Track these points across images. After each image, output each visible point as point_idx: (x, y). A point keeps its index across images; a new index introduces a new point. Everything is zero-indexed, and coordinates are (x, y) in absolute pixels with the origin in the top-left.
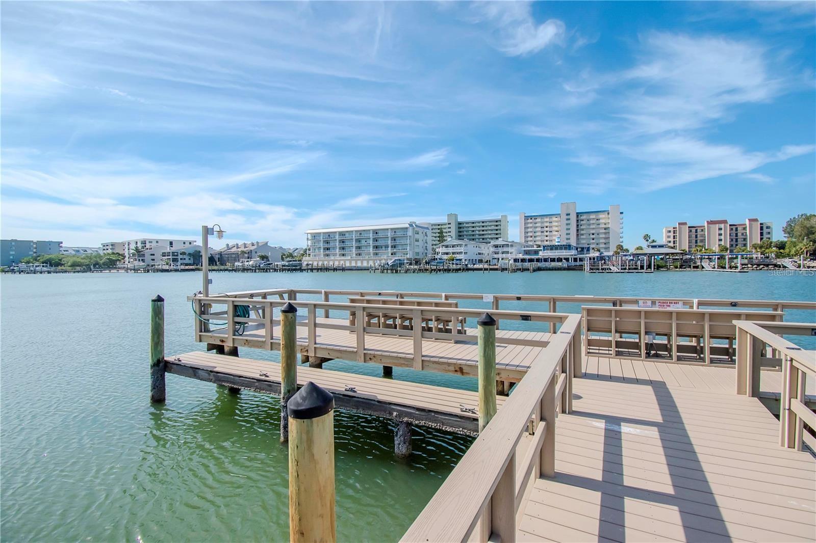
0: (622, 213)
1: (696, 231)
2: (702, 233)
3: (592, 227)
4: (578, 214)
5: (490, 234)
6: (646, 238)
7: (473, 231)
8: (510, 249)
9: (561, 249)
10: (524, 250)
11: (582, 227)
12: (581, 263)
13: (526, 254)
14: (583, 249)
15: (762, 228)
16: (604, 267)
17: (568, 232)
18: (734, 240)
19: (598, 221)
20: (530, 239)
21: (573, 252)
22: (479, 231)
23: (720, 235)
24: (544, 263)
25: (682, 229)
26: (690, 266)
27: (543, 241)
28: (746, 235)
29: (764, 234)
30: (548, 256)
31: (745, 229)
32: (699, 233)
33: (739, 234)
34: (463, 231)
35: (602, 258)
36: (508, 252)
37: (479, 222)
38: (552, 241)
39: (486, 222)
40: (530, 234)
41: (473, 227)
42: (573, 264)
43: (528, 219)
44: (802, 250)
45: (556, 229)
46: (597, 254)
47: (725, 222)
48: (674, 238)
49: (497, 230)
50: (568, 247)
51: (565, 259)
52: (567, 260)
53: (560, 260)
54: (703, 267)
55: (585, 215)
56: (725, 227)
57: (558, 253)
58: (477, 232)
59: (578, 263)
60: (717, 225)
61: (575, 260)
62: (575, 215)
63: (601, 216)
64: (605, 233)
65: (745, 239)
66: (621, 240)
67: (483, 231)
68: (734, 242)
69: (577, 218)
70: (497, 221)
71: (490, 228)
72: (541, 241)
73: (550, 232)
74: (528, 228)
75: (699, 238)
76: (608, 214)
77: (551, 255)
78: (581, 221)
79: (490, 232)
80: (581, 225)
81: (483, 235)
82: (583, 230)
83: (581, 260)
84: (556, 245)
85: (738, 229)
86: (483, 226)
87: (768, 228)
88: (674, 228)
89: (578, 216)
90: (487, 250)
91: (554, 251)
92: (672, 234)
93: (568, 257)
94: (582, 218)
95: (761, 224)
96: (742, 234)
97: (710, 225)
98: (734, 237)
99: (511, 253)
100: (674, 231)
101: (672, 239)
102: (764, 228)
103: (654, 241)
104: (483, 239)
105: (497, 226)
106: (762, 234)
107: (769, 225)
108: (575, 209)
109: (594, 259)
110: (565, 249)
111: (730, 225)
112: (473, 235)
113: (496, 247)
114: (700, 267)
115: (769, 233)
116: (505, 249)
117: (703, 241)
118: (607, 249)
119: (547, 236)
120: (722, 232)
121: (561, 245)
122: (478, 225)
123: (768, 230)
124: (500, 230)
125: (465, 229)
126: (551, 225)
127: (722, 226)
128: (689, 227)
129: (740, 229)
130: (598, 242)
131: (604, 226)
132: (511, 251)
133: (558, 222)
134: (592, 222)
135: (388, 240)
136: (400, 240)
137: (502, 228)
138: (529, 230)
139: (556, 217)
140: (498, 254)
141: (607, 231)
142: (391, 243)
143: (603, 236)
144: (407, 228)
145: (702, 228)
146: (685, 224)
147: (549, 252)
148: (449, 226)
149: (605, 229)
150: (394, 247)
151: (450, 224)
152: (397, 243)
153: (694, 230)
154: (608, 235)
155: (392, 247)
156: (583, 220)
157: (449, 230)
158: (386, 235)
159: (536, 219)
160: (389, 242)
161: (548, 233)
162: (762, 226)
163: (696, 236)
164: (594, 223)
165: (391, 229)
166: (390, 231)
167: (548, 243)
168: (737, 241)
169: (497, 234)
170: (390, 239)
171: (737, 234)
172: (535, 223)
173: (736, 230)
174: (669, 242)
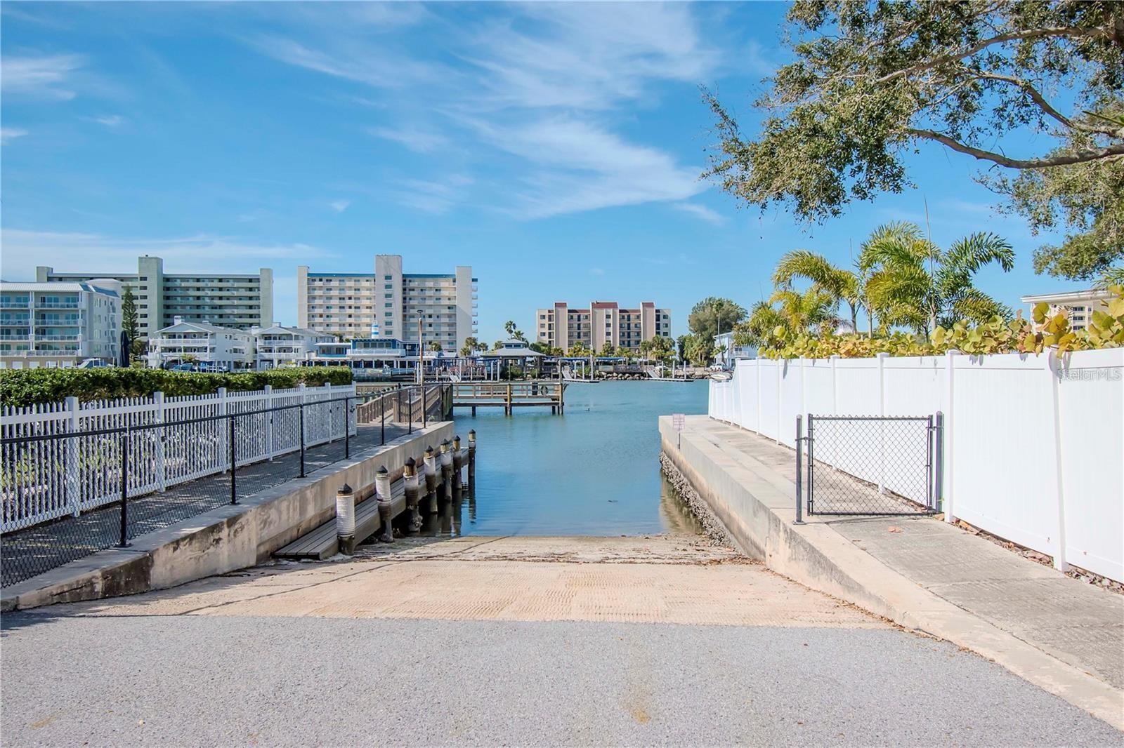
0: (475, 280)
1: (579, 316)
2: (586, 322)
3: (428, 302)
4: (405, 278)
5: (237, 307)
6: (510, 326)
7: (198, 298)
8: (294, 344)
9: (381, 346)
10: (320, 347)
11: (412, 302)
12: (411, 370)
13: (324, 352)
14: (413, 346)
15: (658, 318)
16: (443, 376)
17: (388, 310)
18: (626, 334)
19: (438, 292)
20: (318, 320)
21: (399, 352)
22: (212, 298)
23: (608, 325)
24: (355, 369)
25: (560, 313)
27: (344, 325)
28: (640, 328)
29: (661, 326)
30: (359, 357)
31: (638, 317)
32: (583, 322)
33: (632, 326)
34: (175, 297)
35: (441, 362)
36: (288, 350)
37: (211, 280)
38: (359, 325)
39: (228, 280)
40: (318, 311)
41: (198, 289)
42: (400, 371)
43: (315, 280)
44: (697, 352)
45: (368, 303)
46: (431, 356)
47: (614, 305)
48: (550, 329)
49: (251, 298)
50: (392, 344)
51: (387, 362)
52: (390, 364)
53: (379, 364)
54: (563, 377)
55: (416, 279)
56: (614, 313)
57: (376, 352)
58: (208, 301)
59: (407, 370)
60: (605, 309)
61: (403, 365)
62: (400, 279)
63: (444, 284)
64: (449, 316)
65: (639, 334)
66: (474, 327)
67: (221, 298)
68: (626, 339)
69: (404, 284)
70: (250, 280)
71: (236, 293)
72: (340, 325)
73: (356, 308)
74: (314, 298)
75: (583, 330)
76: (454, 281)
77: (364, 357)
78: (410, 290)
79: (236, 302)
80: (410, 299)
81: (221, 307)
82: (413, 307)
83: (412, 364)
84: (373, 340)
85: (631, 317)
86: (221, 289)
87: (665, 317)
88: (549, 312)
89: (404, 281)
90: (246, 343)
91: (370, 350)
92: (546, 321)
93: (391, 359)
94: (412, 285)
95: (657, 311)
96: (636, 325)
97: (596, 310)
98: (626, 330)
99: (296, 351)
100: (550, 316)
101: (546, 330)
102: (661, 317)
103: (518, 334)
104: (221, 316)
105: (251, 289)
106: (658, 326)
107: (666, 312)
108: (401, 267)
109: (429, 363)
110: (388, 346)
111: (621, 311)
112: (198, 307)
113: (266, 339)
114: (560, 376)
115: (667, 325)
116: (285, 344)
117: (587, 334)
118: (452, 343)
119: (350, 316)
120: (611, 321)
121: (381, 340)
122: (210, 284)
123: (665, 321)
124: (258, 298)
125: (179, 292)
126: (358, 294)
127: (610, 311)
128: (569, 311)
129: (633, 316)
130: (437, 331)
131: (447, 302)
132: (297, 347)
133: (371, 290)
134: (428, 293)
135: (27, 317)
136: (57, 317)
137: (261, 294)
138: (317, 302)
139: (367, 281)
140: (270, 351)
141: (451, 312)
142: (37, 323)
143: (446, 320)
144: (77, 293)
145: (586, 314)
146: (564, 305)
147: (362, 350)
148: (143, 283)
149: (449, 308)
150: (41, 332)
151: (145, 279)
152: (50, 323)
153: (575, 316)
154: (453, 318)
155: (37, 332)
156: (413, 290)
157: (144, 293)
158: (21, 306)
159: (331, 280)
160: (32, 321)
161: (352, 311)
162: (658, 314)
163: (579, 325)
164: (431, 296)
165: (37, 293)
166: (32, 297)
167: (352, 329)
168: (629, 336)
169: (251, 307)
170: (32, 314)
171: (629, 325)
172: (327, 290)
173: (629, 319)
174: (544, 334)
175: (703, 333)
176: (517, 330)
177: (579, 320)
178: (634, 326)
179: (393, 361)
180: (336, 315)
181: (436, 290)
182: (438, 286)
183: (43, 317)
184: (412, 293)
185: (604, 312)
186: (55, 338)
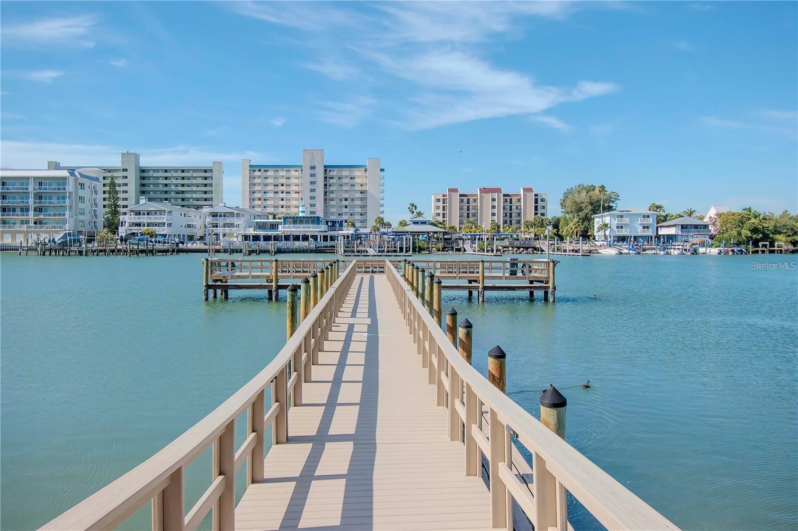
0: (382, 170)
1: (468, 200)
2: (475, 204)
3: (344, 188)
4: (326, 168)
5: (195, 192)
6: (412, 208)
7: (166, 185)
8: (236, 221)
9: (307, 222)
10: (257, 223)
11: (332, 188)
12: (332, 243)
13: (260, 228)
14: (334, 223)
15: (536, 201)
16: (360, 248)
17: (313, 194)
18: (508, 215)
19: (352, 180)
20: (257, 202)
21: (323, 227)
22: (176, 185)
23: (493, 207)
24: (285, 242)
25: (453, 197)
26: (453, 248)
27: (277, 207)
28: (521, 209)
29: (539, 208)
30: (290, 231)
31: (519, 200)
32: (472, 204)
33: (514, 208)
34: (149, 185)
35: (357, 237)
36: (231, 225)
37: (176, 171)
38: (289, 207)
39: (188, 171)
40: (257, 195)
41: (166, 178)
42: (323, 244)
43: (255, 171)
44: (572, 230)
45: (296, 188)
46: (350, 231)
47: (498, 190)
48: (444, 210)
49: (206, 185)
50: (316, 220)
51: (312, 237)
52: (315, 238)
53: (305, 238)
54: (465, 250)
55: (335, 169)
56: (499, 197)
57: (303, 228)
58: (173, 187)
59: (329, 243)
60: (491, 194)
61: (325, 238)
62: (322, 169)
63: (357, 173)
64: (362, 199)
65: (519, 215)
66: (382, 209)
67: (183, 185)
68: (508, 219)
69: (325, 174)
70: (206, 171)
71: (194, 182)
72: (274, 207)
73: (287, 193)
74: (254, 185)
75: (471, 211)
76: (366, 171)
77: (294, 231)
78: (330, 178)
79: (194, 189)
80: (330, 185)
81: (183, 192)
82: (332, 192)
83: (332, 238)
84: (301, 217)
85: (513, 200)
86: (183, 178)
87: (542, 200)
88: (443, 196)
89: (326, 171)
90: (199, 220)
91: (298, 225)
92: (441, 204)
93: (315, 234)
94: (332, 174)
95: (536, 195)
96: (517, 208)
97: (484, 195)
98: (508, 211)
99: (238, 226)
100: (444, 199)
101: (441, 211)
102: (539, 200)
103: (419, 214)
104: (183, 199)
105: (206, 178)
106: (536, 208)
107: (544, 197)
108: (323, 160)
109: (348, 237)
110: (313, 222)
111: (504, 195)
112: (166, 192)
113: (213, 216)
114: (462, 249)
115: (544, 207)
116: (228, 220)
117: (474, 215)
118: (364, 222)
119: (282, 200)
120: (496, 204)
121: (307, 217)
122: (175, 174)
123: (543, 204)
124: (211, 185)
125: (152, 181)
126: (289, 182)
127: (496, 196)
128: (461, 195)
129: (514, 200)
130: (352, 212)
131: (360, 188)
132: (238, 223)
133: (298, 178)
134: (344, 181)
135: (28, 198)
136: (50, 198)
137: (214, 182)
138: (257, 188)
139: (296, 171)
140: (217, 227)
141: (363, 196)
142: (35, 203)
143: (359, 203)
144: (65, 178)
145: (475, 198)
146: (456, 190)
147: (291, 226)
148: (125, 174)
149: (361, 193)
150: (39, 210)
151: (126, 170)
152: (45, 203)
153: (465, 199)
154: (364, 201)
155: (35, 210)
156: (333, 178)
157: (125, 181)
158: (23, 189)
159: (267, 171)
160: (31, 201)
161: (284, 195)
162: (537, 197)
163: (468, 207)
164: (347, 183)
165: (35, 178)
166: (31, 181)
167: (284, 210)
168: (511, 216)
169: (205, 192)
170: (32, 196)
171: (511, 207)
172: (265, 178)
173: (511, 202)
174: (439, 214)
175: (580, 213)
176: (418, 211)
177: (468, 202)
179: (317, 236)
180: (272, 199)
181: (351, 178)
182: (352, 175)
183: (41, 198)
184: (332, 181)
185: (490, 196)
186: (49, 215)
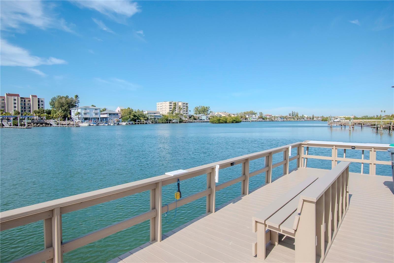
2: (3, 102)
15: (39, 102)
18: (23, 108)
23: (15, 103)
28: (30, 105)
29: (40, 105)
31: (29, 101)
32: (1, 101)
33: (26, 104)
44: (59, 115)
47: (18, 95)
54: (3, 125)
56: (18, 99)
60: (13, 97)
65: (30, 108)
68: (23, 109)
85: (26, 101)
87: (42, 101)
95: (38, 99)
96: (28, 104)
97: (9, 97)
98: (23, 106)
102: (40, 101)
106: (39, 105)
107: (42, 100)
111: (21, 98)
115: (43, 105)
117: (4, 107)
120: (16, 102)
123: (42, 103)
127: (16, 98)
129: (27, 100)
145: (3, 98)
162: (39, 100)
168: (25, 108)
171: (25, 104)
175: (62, 108)
178: (27, 104)
